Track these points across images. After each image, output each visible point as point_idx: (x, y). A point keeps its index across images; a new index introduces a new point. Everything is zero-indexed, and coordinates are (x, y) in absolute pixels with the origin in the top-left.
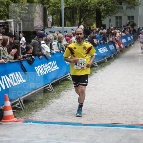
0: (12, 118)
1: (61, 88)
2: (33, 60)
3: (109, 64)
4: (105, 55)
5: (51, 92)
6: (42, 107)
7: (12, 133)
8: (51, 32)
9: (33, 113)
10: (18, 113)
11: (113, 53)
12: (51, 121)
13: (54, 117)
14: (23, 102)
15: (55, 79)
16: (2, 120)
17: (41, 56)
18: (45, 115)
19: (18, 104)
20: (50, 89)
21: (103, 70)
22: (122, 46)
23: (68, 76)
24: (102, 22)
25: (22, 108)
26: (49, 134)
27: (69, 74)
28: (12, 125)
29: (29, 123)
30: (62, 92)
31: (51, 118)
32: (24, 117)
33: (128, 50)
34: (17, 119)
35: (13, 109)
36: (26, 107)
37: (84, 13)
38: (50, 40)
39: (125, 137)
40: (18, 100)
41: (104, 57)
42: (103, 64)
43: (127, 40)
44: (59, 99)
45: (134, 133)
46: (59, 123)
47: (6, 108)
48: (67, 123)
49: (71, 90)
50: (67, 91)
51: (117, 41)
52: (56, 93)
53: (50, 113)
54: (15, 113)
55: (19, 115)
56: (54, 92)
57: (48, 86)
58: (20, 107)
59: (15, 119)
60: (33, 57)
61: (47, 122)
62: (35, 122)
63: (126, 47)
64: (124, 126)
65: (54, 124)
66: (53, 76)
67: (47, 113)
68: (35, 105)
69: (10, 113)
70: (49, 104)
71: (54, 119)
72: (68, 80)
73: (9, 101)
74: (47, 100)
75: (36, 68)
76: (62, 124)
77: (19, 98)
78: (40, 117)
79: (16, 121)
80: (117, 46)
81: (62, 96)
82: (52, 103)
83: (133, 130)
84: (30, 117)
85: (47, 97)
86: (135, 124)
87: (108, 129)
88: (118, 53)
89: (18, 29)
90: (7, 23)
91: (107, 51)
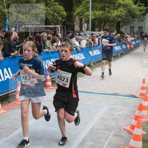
3: (121, 57)
4: (118, 51)
7: (50, 95)
11: (124, 50)
16: (45, 88)
19: (55, 79)
21: (116, 61)
22: (132, 46)
23: (91, 63)
24: (120, 30)
33: (136, 49)
35: (51, 81)
37: (107, 23)
39: (120, 102)
41: (118, 53)
42: (117, 58)
43: (136, 42)
44: (83, 78)
47: (47, 80)
51: (128, 43)
54: (53, 84)
59: (52, 87)
63: (135, 47)
69: (49, 83)
72: (91, 66)
73: (49, 76)
79: (53, 89)
80: (128, 46)
88: (128, 51)
89: (63, 32)
90: (55, 28)
91: (121, 48)
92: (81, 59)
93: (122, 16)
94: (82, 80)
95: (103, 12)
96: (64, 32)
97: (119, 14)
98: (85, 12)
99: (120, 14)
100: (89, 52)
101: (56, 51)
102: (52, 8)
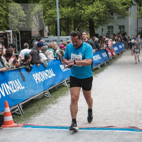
0: (12, 124)
1: (58, 94)
2: (31, 68)
3: (102, 70)
4: (98, 62)
5: (49, 98)
6: (40, 112)
7: (12, 138)
8: (48, 41)
9: (32, 118)
10: (17, 118)
11: (106, 60)
12: (49, 126)
13: (52, 122)
14: (22, 108)
15: (51, 86)
16: (3, 126)
17: (39, 65)
18: (43, 120)
19: (17, 110)
20: (47, 95)
21: (96, 77)
22: (114, 53)
23: (64, 82)
24: (95, 32)
25: (21, 114)
26: (48, 138)
27: (65, 81)
28: (12, 130)
29: (28, 128)
30: (58, 97)
31: (49, 123)
32: (23, 122)
33: (120, 58)
34: (17, 124)
35: (12, 114)
36: (25, 113)
37: (78, 23)
38: (46, 49)
39: (119, 139)
40: (17, 106)
41: (98, 64)
42: (97, 71)
43: (118, 48)
44: (56, 105)
45: (127, 135)
46: (56, 127)
47: (6, 114)
48: (64, 127)
49: (67, 96)
50: (63, 96)
52: (53, 99)
53: (47, 118)
54: (15, 118)
55: (18, 121)
56: (51, 98)
57: (46, 92)
58: (19, 112)
59: (15, 124)
60: (31, 65)
61: (45, 126)
62: (33, 126)
63: (118, 54)
64: (118, 129)
65: (51, 128)
66: (50, 83)
67: (44, 118)
68: (34, 110)
69: (10, 118)
70: (47, 110)
71: (51, 124)
72: (65, 86)
73: (9, 108)
74: (45, 106)
75: (34, 75)
76: (59, 128)
77: (18, 104)
78: (38, 122)
79: (16, 126)
80: (110, 54)
81: (59, 101)
82: (49, 108)
83: (126, 133)
84: (29, 123)
85: (45, 103)
86: (128, 126)
87: (102, 132)
88: (110, 60)
89: (16, 40)
90: (6, 34)
91: (100, 58)
92: (50, 77)
93: (100, 13)
94: (55, 109)
95: (73, 8)
96: (18, 39)
97: (94, 10)
98: (47, 10)
99: (97, 11)
100: (60, 66)
101: (15, 69)
102: (4, 7)
